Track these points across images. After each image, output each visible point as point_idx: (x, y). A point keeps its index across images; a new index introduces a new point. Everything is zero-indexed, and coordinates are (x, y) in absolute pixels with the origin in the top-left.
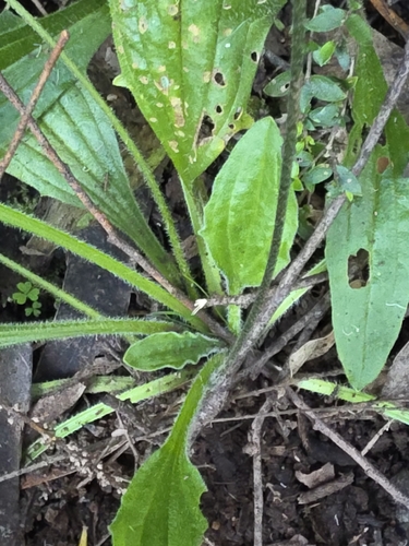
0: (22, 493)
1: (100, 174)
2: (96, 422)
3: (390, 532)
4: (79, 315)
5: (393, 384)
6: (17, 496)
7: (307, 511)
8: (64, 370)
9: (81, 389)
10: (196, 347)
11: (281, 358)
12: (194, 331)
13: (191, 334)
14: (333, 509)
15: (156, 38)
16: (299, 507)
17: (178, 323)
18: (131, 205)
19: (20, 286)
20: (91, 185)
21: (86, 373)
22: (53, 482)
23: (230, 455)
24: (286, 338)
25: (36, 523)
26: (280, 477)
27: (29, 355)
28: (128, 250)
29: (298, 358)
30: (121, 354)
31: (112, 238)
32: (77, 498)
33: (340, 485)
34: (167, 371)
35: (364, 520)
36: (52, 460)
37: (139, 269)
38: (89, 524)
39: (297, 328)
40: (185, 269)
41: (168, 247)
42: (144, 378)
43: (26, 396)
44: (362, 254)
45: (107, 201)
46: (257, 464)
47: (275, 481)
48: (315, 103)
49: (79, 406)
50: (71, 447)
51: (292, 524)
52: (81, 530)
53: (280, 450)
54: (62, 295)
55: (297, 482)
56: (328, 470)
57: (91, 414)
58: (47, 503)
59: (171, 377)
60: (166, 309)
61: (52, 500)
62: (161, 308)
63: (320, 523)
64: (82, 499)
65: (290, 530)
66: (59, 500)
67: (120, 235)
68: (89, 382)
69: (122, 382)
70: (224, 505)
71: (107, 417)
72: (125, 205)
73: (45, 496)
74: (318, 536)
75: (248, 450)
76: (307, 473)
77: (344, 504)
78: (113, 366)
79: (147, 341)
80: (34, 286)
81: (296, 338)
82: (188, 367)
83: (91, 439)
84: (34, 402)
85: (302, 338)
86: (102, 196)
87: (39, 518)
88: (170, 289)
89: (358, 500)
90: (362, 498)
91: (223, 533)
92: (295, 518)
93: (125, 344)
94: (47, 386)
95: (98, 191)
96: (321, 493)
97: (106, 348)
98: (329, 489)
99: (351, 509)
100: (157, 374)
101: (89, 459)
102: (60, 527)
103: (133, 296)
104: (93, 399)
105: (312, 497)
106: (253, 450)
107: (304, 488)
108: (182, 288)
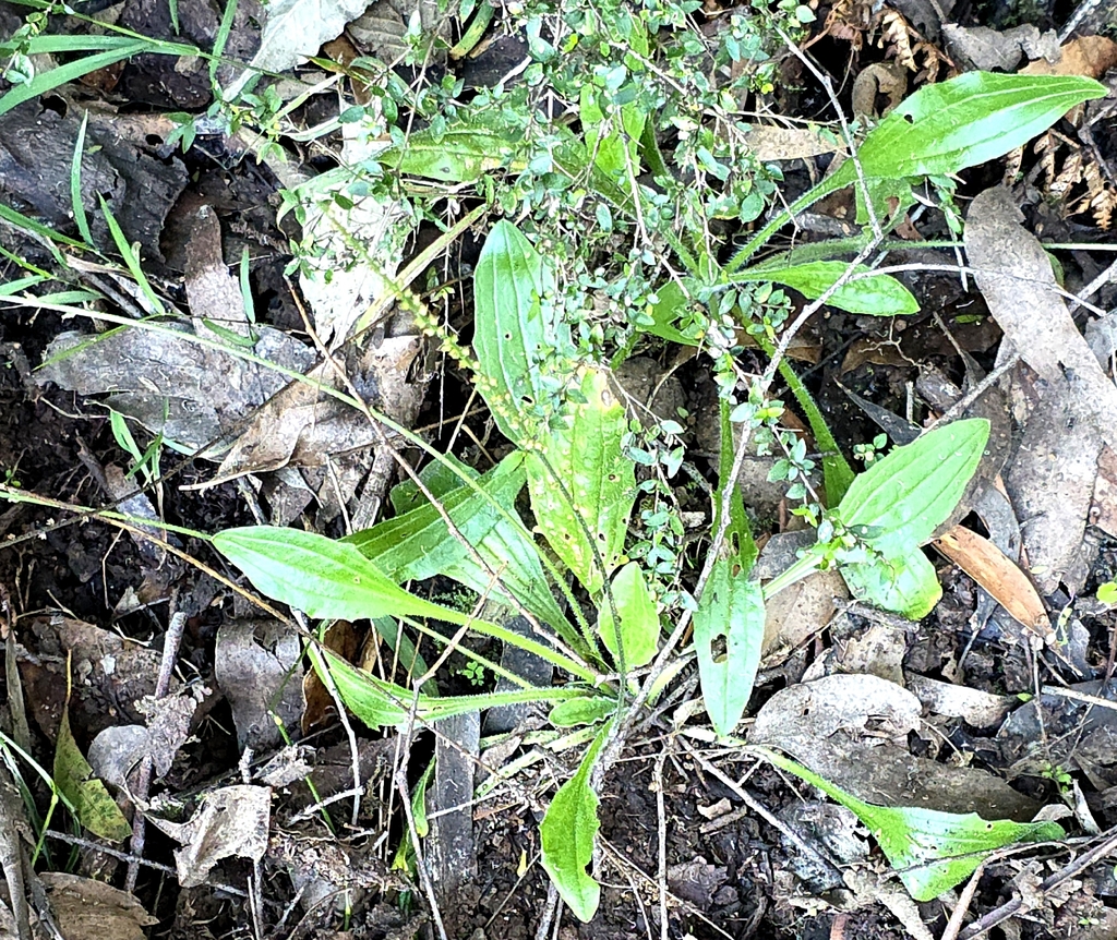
0: (475, 823)
1: (526, 580)
2: (530, 767)
3: (775, 853)
4: (515, 686)
5: (757, 732)
6: (470, 826)
7: (707, 837)
8: (504, 726)
9: (517, 741)
10: (604, 708)
11: (670, 712)
12: (602, 695)
13: (599, 698)
14: (728, 836)
15: (560, 513)
16: (701, 835)
17: (591, 691)
18: (550, 602)
19: (469, 664)
20: (520, 588)
21: (521, 729)
22: (497, 815)
23: (640, 793)
24: (670, 699)
25: (486, 848)
26: (684, 811)
27: (478, 716)
28: (548, 636)
29: (681, 715)
30: (547, 714)
31: (537, 629)
32: (517, 827)
33: (736, 816)
34: (583, 727)
35: (755, 845)
36: (499, 792)
37: (559, 650)
38: (528, 848)
39: (678, 692)
40: (595, 649)
41: (580, 632)
42: (565, 732)
43: (477, 748)
44: (722, 637)
45: (533, 599)
46: (660, 798)
47: (679, 814)
48: (660, 560)
49: (517, 754)
50: (513, 782)
51: (695, 848)
52: (520, 853)
53: (682, 788)
54: (499, 670)
55: (699, 814)
56: (725, 804)
57: (526, 760)
58: (494, 831)
59: (586, 730)
60: (580, 679)
61: (497, 829)
62: (576, 679)
63: (718, 848)
64: (521, 828)
65: (693, 853)
66: (502, 828)
67: (543, 625)
68: (523, 736)
69: (548, 735)
70: (636, 832)
71: (537, 763)
72: (548, 601)
73: (492, 825)
74: (716, 858)
75: (652, 787)
76: (707, 806)
77: (739, 832)
78: (542, 723)
79: (566, 704)
80: (480, 665)
81: (681, 697)
82: (598, 723)
83: (526, 779)
84: (482, 752)
85: (685, 697)
86: (528, 595)
87: (488, 843)
88: (584, 664)
89: (751, 830)
90: (754, 827)
91: (636, 855)
92: (698, 843)
93: (550, 707)
94: (490, 740)
95: (525, 592)
96: (719, 823)
97: (535, 710)
98: (726, 820)
99: (744, 835)
100: (575, 729)
101: (525, 791)
102: (504, 850)
103: (555, 668)
104: (528, 748)
105: (712, 827)
106: (656, 787)
107: (705, 820)
108: (592, 662)
